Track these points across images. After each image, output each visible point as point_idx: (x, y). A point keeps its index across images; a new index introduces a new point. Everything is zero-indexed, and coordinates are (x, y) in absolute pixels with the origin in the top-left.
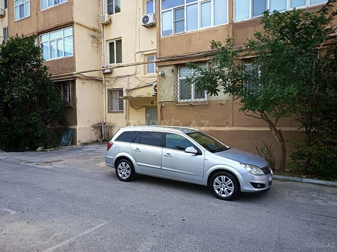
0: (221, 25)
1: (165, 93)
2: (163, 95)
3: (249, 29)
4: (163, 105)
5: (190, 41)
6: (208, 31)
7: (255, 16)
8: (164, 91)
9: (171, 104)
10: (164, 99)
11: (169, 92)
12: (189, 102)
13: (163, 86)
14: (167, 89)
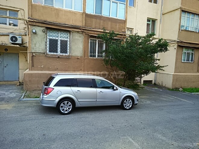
0: (79, 11)
1: (36, 46)
2: (35, 48)
3: (94, 19)
4: (34, 55)
5: (58, 14)
6: (70, 12)
7: (97, 14)
8: (35, 44)
9: (41, 54)
10: (35, 51)
11: (40, 46)
12: (56, 55)
13: (34, 40)
14: (38, 43)
